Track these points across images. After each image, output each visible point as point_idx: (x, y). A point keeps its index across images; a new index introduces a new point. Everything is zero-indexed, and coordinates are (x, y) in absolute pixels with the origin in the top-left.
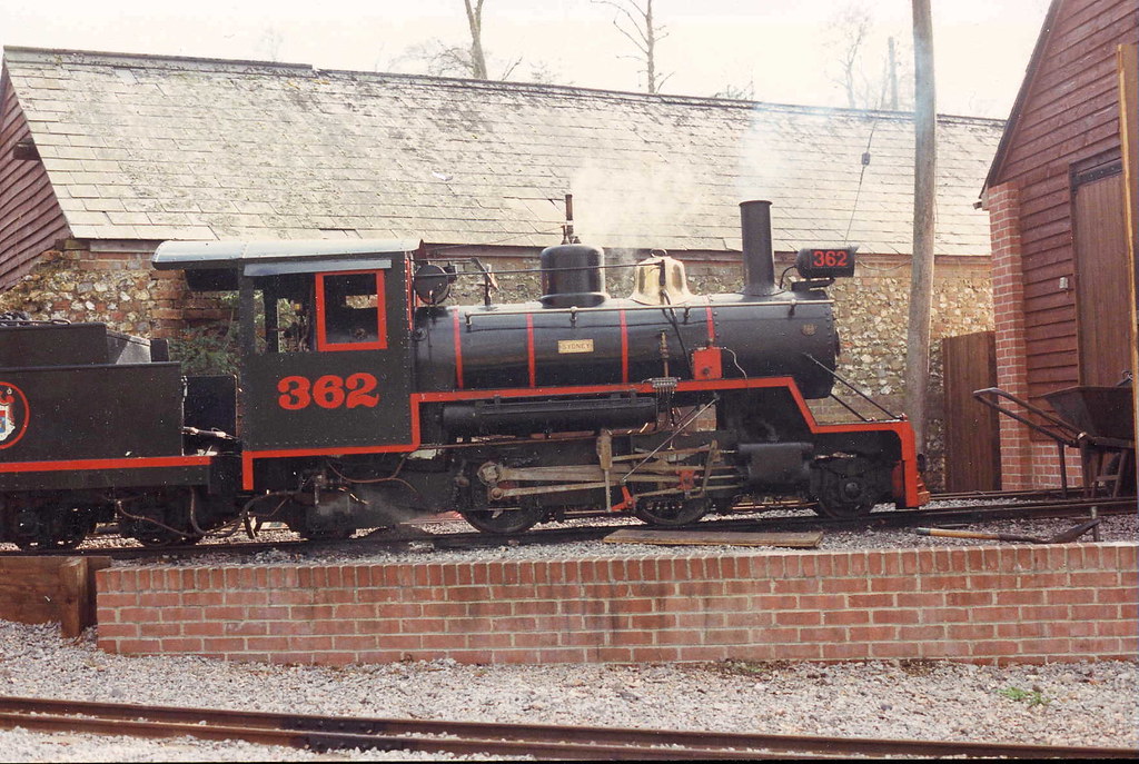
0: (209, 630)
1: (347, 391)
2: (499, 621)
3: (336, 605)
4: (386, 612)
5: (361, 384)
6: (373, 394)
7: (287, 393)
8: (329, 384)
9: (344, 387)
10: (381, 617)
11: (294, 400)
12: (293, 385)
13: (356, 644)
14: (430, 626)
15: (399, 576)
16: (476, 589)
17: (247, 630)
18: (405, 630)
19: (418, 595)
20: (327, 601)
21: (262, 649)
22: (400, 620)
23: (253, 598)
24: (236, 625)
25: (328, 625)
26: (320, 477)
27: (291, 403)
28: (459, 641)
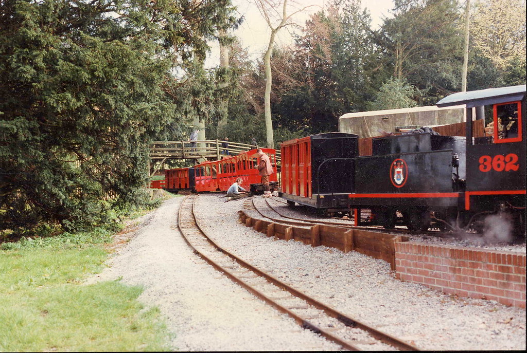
0: (426, 273)
1: (506, 163)
2: (516, 285)
3: (462, 268)
4: (478, 273)
5: (511, 159)
6: (516, 164)
7: (483, 164)
8: (499, 159)
9: (504, 161)
10: (476, 276)
11: (485, 167)
12: (485, 160)
13: (469, 288)
14: (492, 283)
15: (482, 257)
16: (508, 267)
17: (436, 276)
18: (484, 284)
19: (489, 267)
20: (459, 265)
21: (440, 285)
22: (483, 278)
23: (438, 261)
24: (433, 272)
25: (460, 277)
26: (502, 205)
27: (484, 169)
28: (501, 293)
